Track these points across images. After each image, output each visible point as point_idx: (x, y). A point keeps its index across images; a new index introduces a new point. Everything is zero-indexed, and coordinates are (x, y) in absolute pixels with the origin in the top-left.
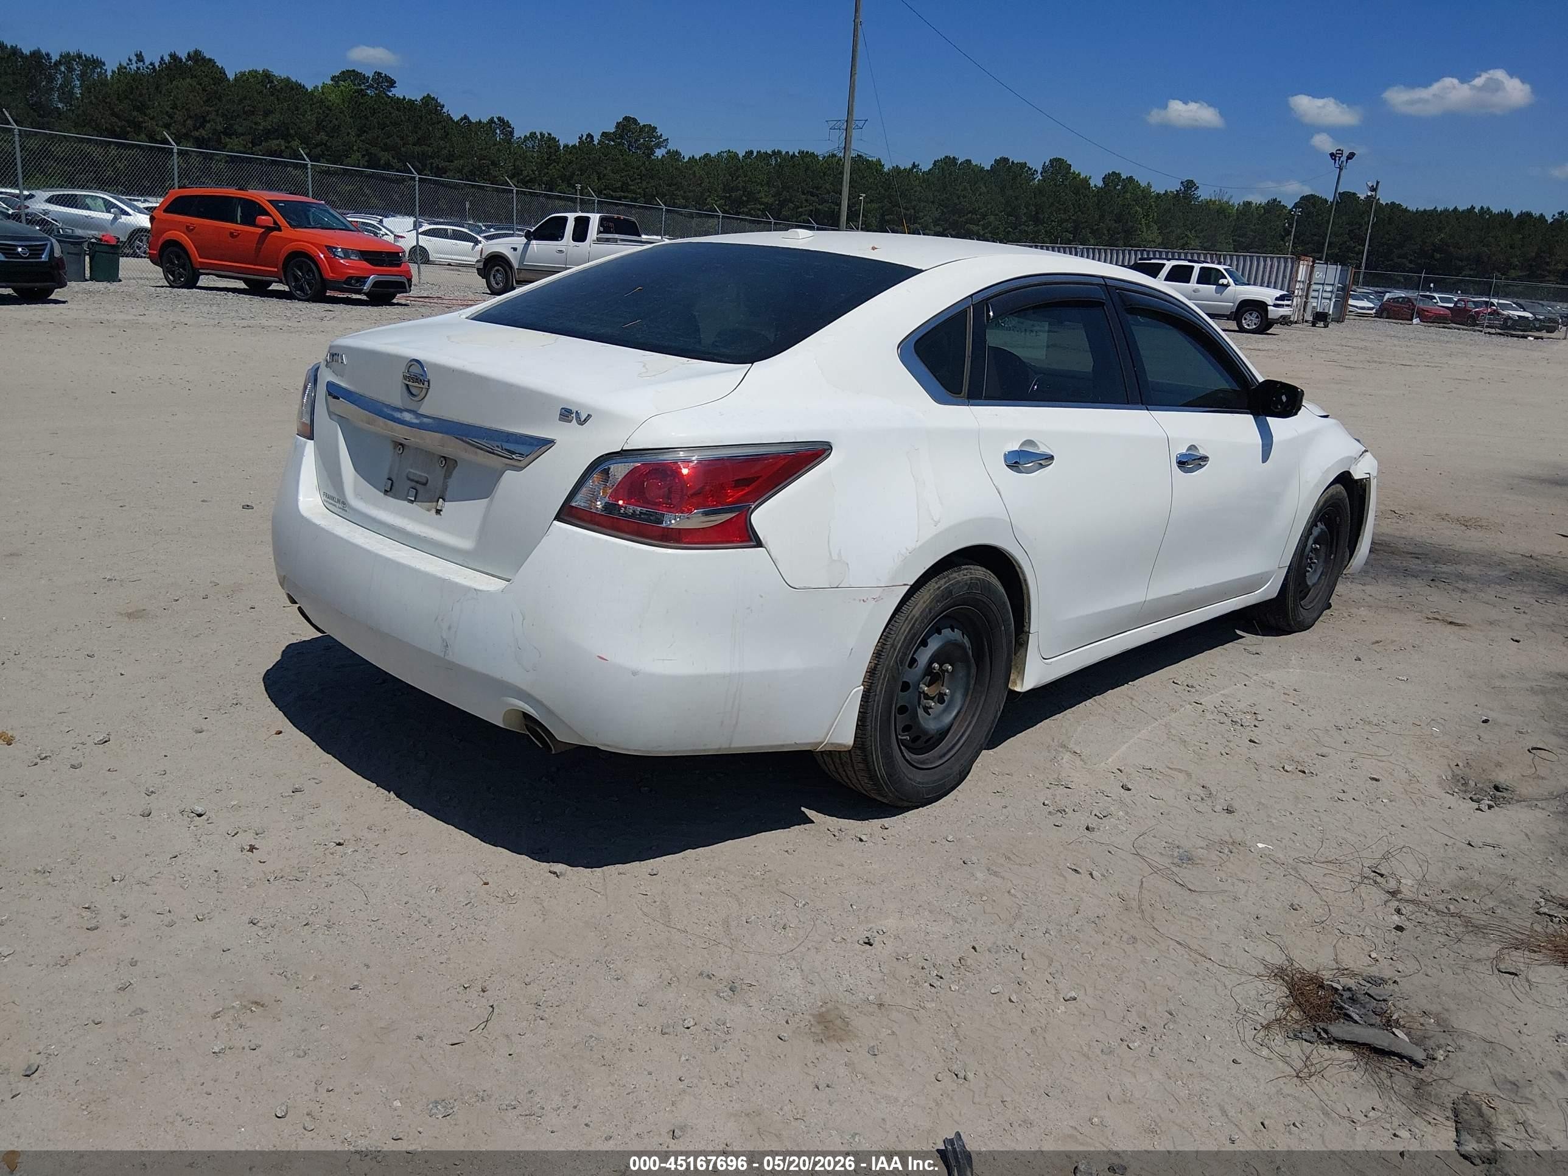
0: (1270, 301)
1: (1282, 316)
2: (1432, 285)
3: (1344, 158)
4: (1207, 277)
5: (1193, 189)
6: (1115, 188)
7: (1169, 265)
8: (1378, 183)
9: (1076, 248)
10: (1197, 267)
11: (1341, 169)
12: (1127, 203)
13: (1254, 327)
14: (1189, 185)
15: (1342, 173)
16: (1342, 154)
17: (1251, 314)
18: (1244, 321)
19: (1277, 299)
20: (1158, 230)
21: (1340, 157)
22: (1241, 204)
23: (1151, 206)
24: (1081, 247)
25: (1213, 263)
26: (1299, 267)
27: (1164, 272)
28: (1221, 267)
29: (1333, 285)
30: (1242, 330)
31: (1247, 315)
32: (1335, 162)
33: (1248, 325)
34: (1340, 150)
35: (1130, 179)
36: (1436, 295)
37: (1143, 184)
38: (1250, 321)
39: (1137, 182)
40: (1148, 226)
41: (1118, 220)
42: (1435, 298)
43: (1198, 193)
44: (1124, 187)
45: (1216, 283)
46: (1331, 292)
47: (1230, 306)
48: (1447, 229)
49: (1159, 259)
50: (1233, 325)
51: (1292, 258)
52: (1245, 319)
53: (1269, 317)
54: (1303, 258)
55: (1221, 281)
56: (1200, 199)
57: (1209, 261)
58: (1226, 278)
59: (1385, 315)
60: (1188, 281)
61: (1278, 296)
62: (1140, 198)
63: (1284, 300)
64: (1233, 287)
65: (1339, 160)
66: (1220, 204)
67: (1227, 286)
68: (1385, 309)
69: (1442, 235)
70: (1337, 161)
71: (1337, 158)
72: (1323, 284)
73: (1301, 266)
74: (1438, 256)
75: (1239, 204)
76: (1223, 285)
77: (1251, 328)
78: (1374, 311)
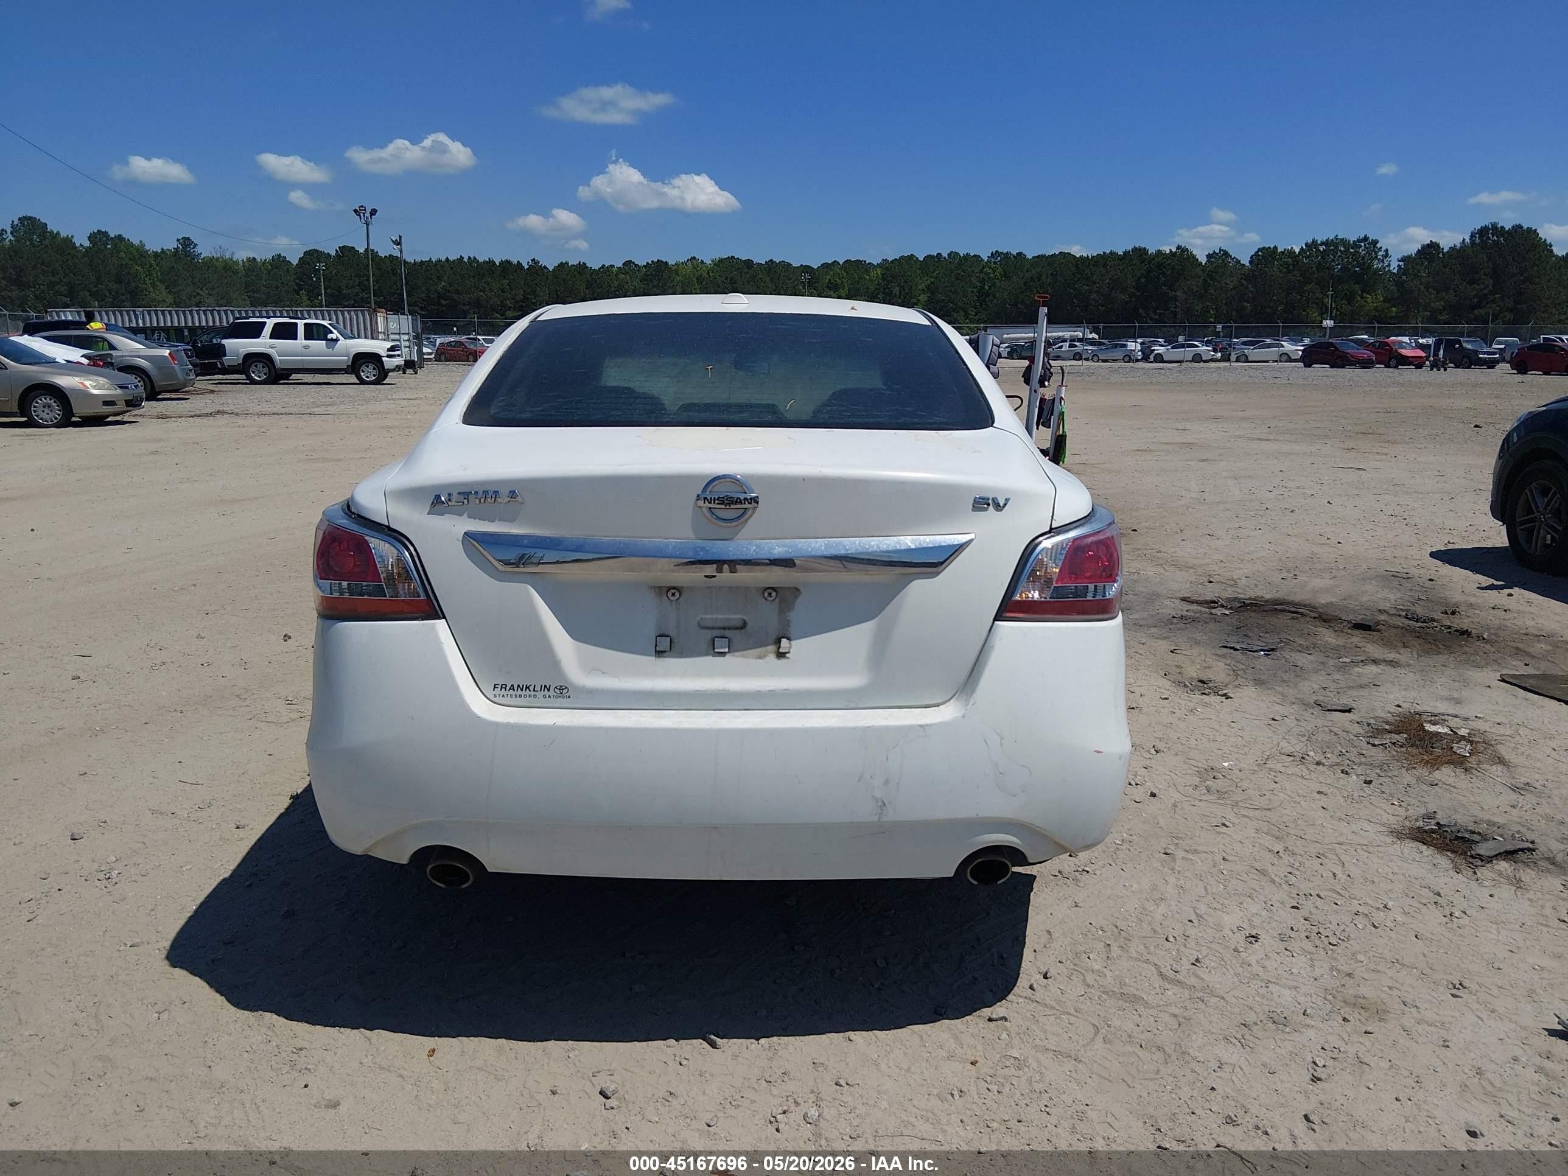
0: (383, 353)
1: (397, 366)
2: (455, 329)
3: (367, 214)
4: (313, 333)
5: (192, 247)
6: (106, 247)
7: (270, 323)
8: (400, 237)
9: (134, 311)
10: (301, 323)
11: (368, 225)
12: (124, 263)
13: (374, 378)
14: (186, 242)
15: (370, 227)
16: (365, 210)
17: (367, 366)
18: (362, 374)
19: (389, 350)
20: (166, 289)
21: (364, 214)
22: (245, 260)
23: (151, 265)
24: (141, 309)
25: (310, 317)
26: (377, 319)
27: (267, 330)
28: (326, 323)
29: (408, 334)
30: (362, 382)
31: (364, 368)
32: (360, 219)
33: (367, 377)
34: (362, 206)
35: (120, 238)
36: (480, 337)
37: (136, 242)
38: (369, 372)
39: (128, 240)
40: (154, 286)
41: (119, 281)
42: (479, 340)
43: (198, 250)
44: (115, 246)
45: (325, 339)
46: (409, 340)
47: (345, 360)
48: (445, 278)
49: (258, 317)
50: (353, 379)
51: (368, 311)
52: (363, 371)
53: (386, 368)
54: (379, 310)
55: (330, 336)
56: (202, 256)
57: (307, 317)
58: (332, 332)
59: (443, 358)
60: (296, 339)
61: (389, 347)
62: (137, 257)
63: (394, 351)
64: (342, 342)
65: (364, 216)
66: (225, 261)
67: (337, 340)
68: (443, 353)
69: (443, 284)
70: (362, 217)
71: (362, 215)
72: (399, 334)
73: (379, 318)
74: (444, 302)
75: (243, 261)
76: (332, 340)
77: (371, 379)
78: (433, 356)
